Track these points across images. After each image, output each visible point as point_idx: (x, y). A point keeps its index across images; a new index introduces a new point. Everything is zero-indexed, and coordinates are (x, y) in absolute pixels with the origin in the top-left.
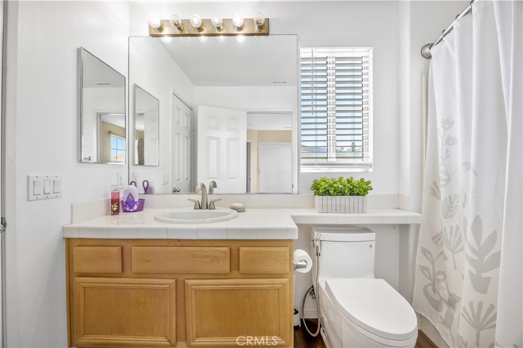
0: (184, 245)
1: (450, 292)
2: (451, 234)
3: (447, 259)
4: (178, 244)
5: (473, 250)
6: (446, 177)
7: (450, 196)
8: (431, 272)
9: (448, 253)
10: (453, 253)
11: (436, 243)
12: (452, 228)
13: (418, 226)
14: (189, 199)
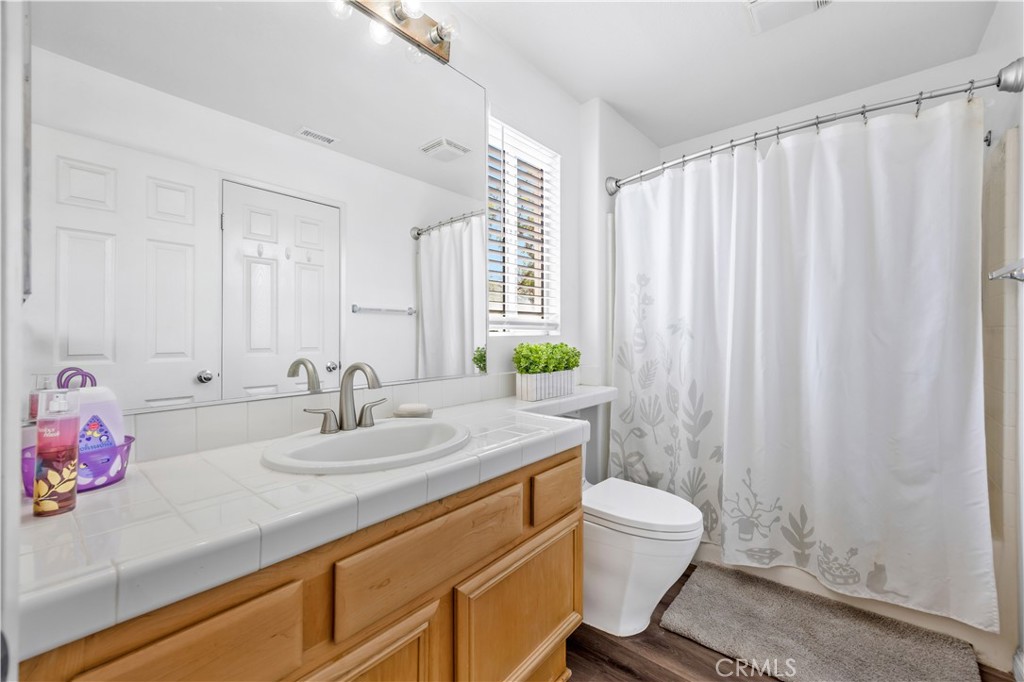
0: (451, 507)
1: (650, 471)
2: (650, 405)
3: (646, 434)
4: (440, 509)
5: (690, 416)
6: (642, 341)
7: (647, 363)
8: (621, 456)
9: (647, 428)
10: (653, 426)
11: (624, 420)
12: (650, 398)
13: (608, 406)
14: (305, 410)
